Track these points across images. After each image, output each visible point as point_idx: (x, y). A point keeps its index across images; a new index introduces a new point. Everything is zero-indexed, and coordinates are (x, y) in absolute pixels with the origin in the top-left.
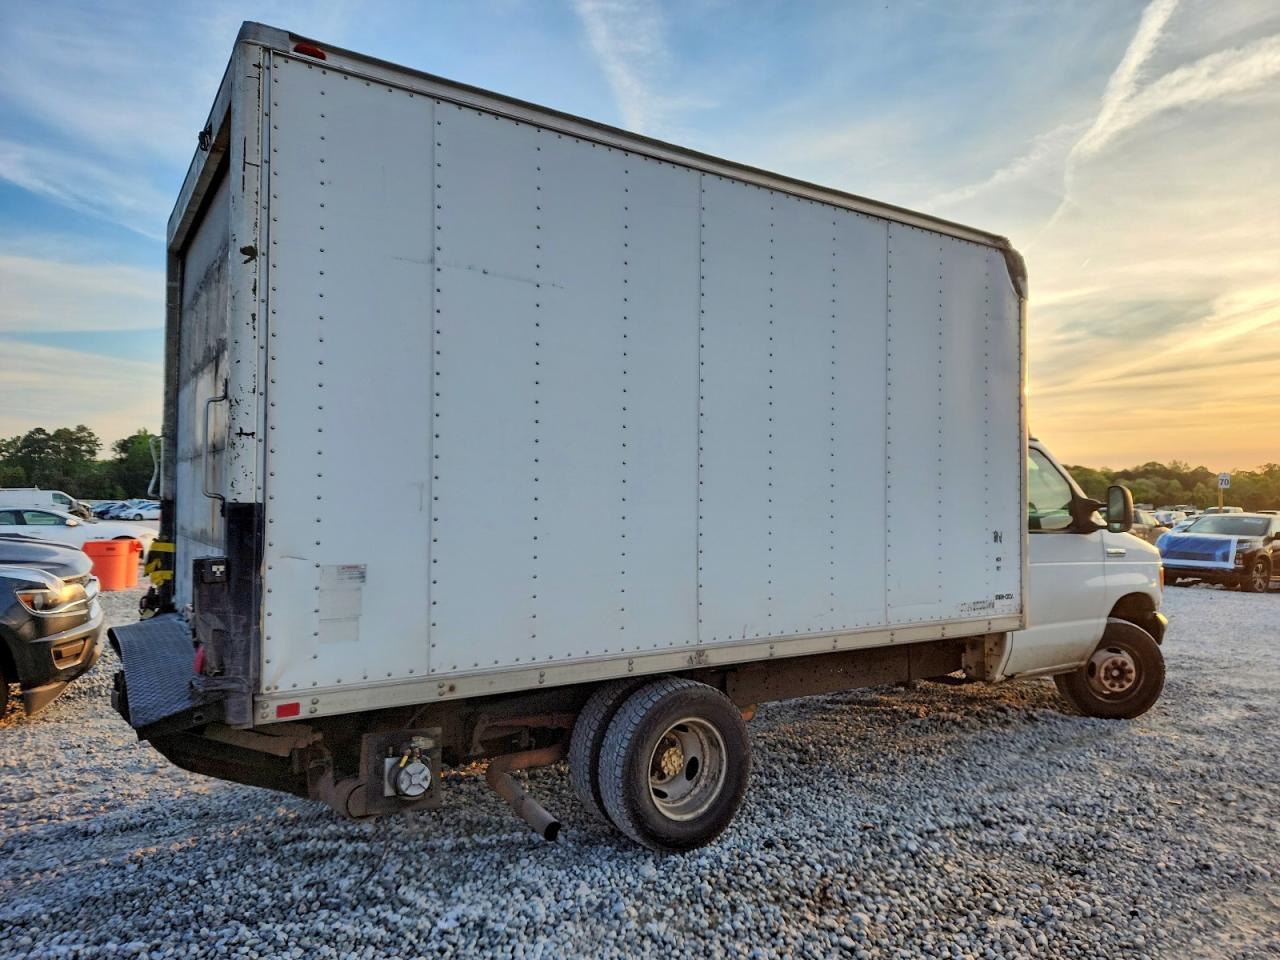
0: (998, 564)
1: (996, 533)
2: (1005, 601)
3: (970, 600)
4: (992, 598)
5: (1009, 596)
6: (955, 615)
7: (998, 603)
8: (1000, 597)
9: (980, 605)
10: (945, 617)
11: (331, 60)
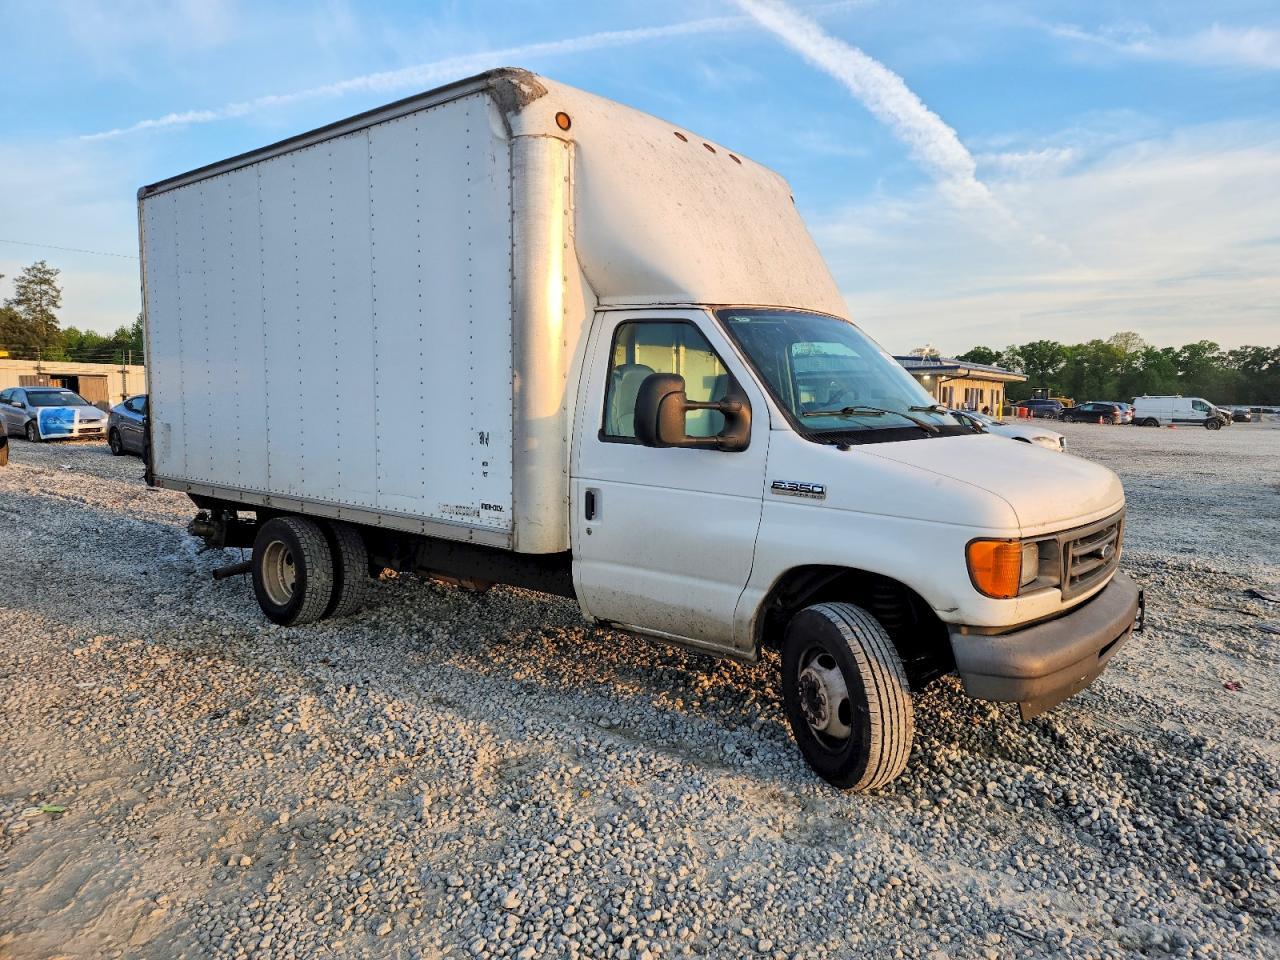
0: (485, 469)
1: (482, 434)
2: (492, 513)
3: (453, 503)
4: (477, 505)
5: (498, 508)
6: (437, 515)
7: (483, 513)
8: (486, 507)
9: (463, 511)
10: (427, 514)
11: (160, 189)
